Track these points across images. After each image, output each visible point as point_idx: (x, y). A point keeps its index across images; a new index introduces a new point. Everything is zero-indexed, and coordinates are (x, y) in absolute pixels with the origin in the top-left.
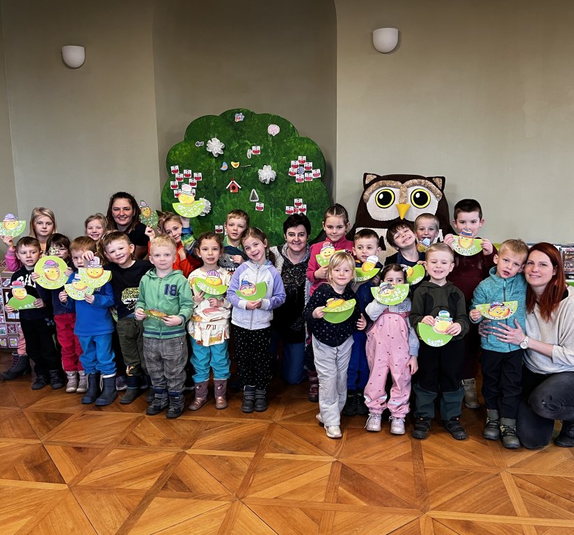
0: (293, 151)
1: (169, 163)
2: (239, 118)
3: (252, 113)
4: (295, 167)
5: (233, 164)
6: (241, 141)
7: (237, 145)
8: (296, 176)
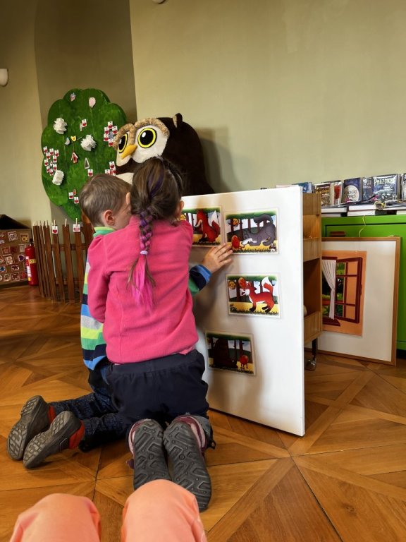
0: (104, 119)
1: (43, 146)
2: (73, 97)
3: (79, 91)
4: (107, 132)
5: (72, 138)
6: (76, 117)
7: (74, 122)
8: (109, 141)
